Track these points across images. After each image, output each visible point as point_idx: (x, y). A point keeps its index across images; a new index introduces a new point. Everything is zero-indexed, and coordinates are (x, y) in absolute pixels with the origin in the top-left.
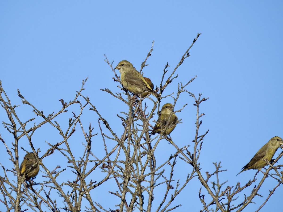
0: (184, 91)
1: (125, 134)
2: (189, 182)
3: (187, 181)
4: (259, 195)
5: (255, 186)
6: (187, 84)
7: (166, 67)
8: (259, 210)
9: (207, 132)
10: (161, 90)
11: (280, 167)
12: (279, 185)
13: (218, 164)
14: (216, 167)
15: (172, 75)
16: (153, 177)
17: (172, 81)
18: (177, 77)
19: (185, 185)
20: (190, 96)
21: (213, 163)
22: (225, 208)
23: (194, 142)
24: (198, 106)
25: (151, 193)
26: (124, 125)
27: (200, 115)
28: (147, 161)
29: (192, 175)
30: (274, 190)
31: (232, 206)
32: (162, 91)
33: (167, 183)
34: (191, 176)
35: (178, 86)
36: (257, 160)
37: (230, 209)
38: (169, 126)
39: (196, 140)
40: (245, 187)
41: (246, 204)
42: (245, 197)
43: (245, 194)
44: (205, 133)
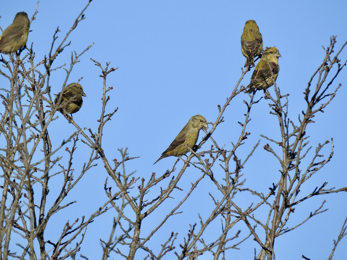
0: (79, 62)
1: (6, 115)
2: (86, 173)
3: (83, 172)
4: (178, 188)
5: (174, 177)
6: (83, 53)
7: (56, 32)
8: (178, 208)
9: (116, 111)
10: (50, 60)
11: (204, 154)
12: (203, 177)
13: (124, 151)
14: (122, 154)
15: (63, 42)
16: (47, 165)
17: (63, 49)
18: (69, 44)
19: (81, 177)
20: (96, 65)
21: (118, 150)
22: (136, 204)
23: (100, 122)
24: (105, 78)
25: (46, 185)
26: (5, 105)
27: (107, 89)
28: (34, 148)
29: (89, 164)
30: (197, 183)
31: (145, 202)
32: (51, 62)
33: (64, 173)
34: (88, 166)
35: (71, 56)
36: (177, 146)
37: (142, 205)
38: (61, 105)
39: (102, 119)
40: (161, 179)
41: (162, 199)
42: (162, 191)
43: (161, 187)
44: (114, 111)
